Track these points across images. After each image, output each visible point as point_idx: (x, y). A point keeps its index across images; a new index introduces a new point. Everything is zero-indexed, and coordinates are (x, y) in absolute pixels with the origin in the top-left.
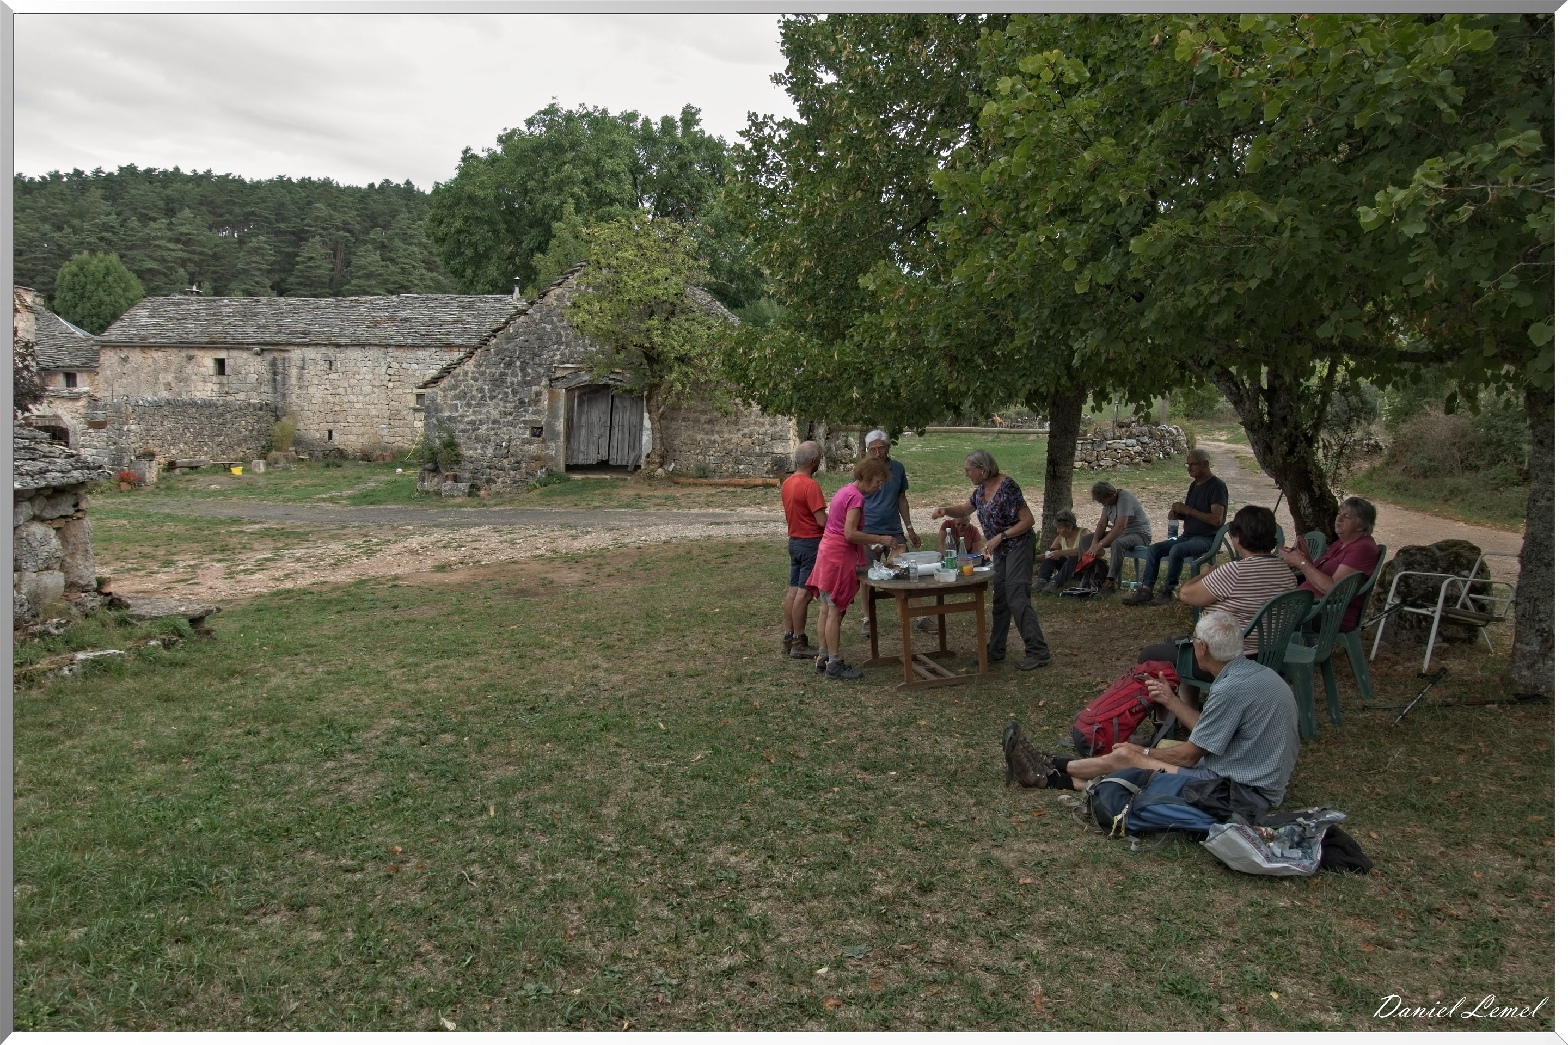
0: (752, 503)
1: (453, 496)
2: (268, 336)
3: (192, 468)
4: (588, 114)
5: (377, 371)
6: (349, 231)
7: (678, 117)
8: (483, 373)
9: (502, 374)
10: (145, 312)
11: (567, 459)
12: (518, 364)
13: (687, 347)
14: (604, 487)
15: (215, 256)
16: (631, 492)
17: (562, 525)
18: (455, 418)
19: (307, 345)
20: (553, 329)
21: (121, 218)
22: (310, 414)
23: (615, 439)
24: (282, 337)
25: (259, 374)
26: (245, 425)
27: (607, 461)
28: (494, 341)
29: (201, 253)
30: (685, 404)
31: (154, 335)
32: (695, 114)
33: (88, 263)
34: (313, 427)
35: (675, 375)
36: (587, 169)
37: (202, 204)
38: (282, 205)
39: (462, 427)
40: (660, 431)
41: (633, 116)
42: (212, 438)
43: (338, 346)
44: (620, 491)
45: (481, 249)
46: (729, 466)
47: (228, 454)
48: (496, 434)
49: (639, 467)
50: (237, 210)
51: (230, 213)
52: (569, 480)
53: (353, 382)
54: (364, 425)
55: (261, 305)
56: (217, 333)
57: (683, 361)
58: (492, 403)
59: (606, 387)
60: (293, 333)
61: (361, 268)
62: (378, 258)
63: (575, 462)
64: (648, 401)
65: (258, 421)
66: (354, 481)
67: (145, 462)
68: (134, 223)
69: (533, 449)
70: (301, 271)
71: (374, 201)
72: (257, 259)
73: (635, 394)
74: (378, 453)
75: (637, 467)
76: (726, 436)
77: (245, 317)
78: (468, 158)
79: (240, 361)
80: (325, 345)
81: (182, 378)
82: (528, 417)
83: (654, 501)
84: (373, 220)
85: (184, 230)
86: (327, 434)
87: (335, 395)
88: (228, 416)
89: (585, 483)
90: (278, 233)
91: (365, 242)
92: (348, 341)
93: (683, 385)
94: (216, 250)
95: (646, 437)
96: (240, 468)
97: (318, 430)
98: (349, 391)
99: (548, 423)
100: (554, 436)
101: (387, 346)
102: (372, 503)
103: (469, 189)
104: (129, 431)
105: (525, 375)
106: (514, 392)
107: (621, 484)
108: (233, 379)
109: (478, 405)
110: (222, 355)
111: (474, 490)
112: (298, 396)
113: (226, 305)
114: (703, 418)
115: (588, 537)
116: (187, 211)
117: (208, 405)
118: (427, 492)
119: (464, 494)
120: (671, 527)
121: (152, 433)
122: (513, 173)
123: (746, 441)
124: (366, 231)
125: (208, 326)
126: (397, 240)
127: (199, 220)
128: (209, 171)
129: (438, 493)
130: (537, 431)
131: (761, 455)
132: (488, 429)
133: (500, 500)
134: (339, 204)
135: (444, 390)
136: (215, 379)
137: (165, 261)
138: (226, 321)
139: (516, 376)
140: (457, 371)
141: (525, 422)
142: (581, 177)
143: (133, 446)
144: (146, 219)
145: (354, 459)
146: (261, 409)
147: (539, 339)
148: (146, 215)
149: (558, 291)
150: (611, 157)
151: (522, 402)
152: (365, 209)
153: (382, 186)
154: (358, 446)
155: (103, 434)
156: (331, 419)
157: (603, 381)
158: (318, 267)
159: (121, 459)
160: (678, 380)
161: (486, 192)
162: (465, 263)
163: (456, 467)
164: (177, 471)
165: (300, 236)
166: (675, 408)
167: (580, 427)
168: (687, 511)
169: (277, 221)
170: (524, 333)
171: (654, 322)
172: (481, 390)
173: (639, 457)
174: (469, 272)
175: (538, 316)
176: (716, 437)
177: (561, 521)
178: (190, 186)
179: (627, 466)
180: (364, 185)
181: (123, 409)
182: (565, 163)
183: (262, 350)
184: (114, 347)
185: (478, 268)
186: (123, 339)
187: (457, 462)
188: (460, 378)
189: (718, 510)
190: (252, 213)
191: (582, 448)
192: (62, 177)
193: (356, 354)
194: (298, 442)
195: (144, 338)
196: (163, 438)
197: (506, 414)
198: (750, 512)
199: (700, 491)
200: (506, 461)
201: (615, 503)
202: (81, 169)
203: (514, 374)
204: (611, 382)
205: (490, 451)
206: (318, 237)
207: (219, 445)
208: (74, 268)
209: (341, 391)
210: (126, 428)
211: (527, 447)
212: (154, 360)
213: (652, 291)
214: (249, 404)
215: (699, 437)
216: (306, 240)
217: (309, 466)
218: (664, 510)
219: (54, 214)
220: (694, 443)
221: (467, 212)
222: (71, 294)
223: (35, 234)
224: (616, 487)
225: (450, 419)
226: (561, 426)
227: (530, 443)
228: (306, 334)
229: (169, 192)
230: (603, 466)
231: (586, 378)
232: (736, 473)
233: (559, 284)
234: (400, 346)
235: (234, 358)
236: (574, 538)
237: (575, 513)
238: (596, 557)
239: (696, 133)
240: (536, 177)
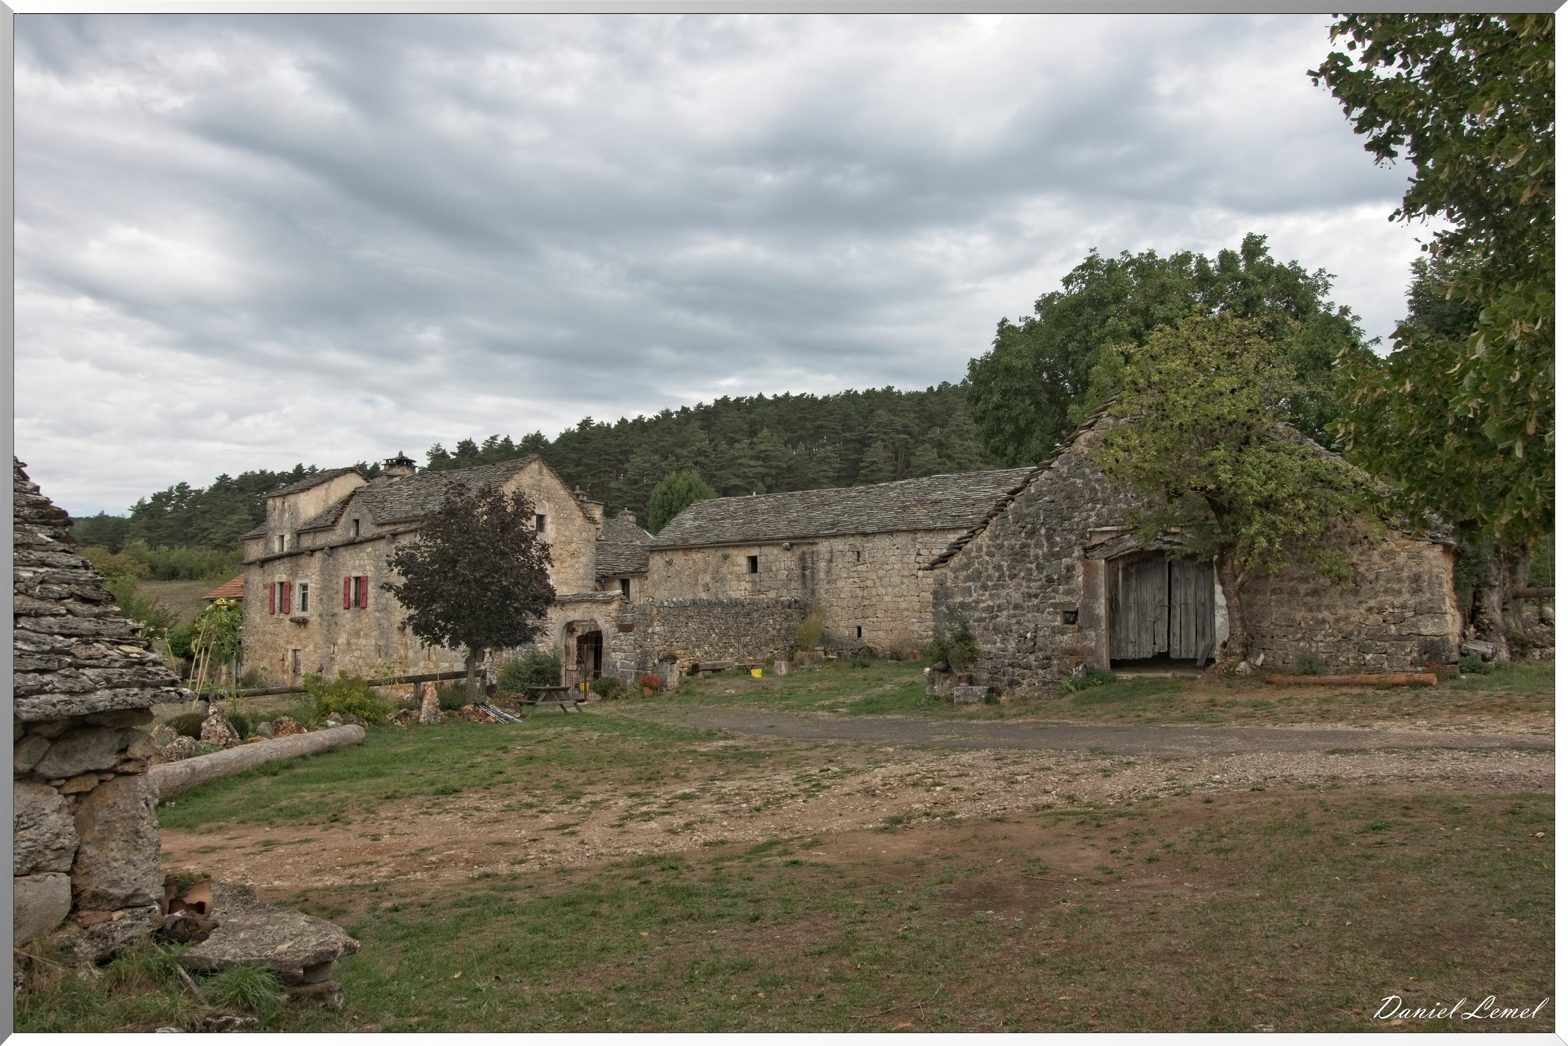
0: (1395, 713)
1: (966, 703)
2: (797, 530)
3: (714, 671)
4: (1132, 262)
5: (905, 560)
6: (910, 434)
7: (1238, 250)
8: (1001, 547)
9: (1023, 546)
10: (689, 516)
11: (1111, 651)
12: (1043, 531)
13: (1272, 485)
14: (1163, 690)
15: (789, 469)
16: (1202, 697)
17: (1093, 751)
18: (968, 605)
19: (834, 536)
20: (1085, 484)
21: (713, 444)
22: (839, 610)
23: (1176, 623)
24: (812, 530)
25: (789, 570)
26: (772, 624)
27: (1168, 653)
28: (1012, 505)
29: (778, 467)
30: (1274, 568)
31: (696, 537)
32: (1259, 243)
33: (675, 482)
34: (842, 624)
35: (1256, 527)
36: (1134, 320)
37: (779, 423)
38: (847, 416)
39: (977, 615)
40: (1240, 610)
41: (1185, 258)
42: (737, 638)
43: (865, 535)
44: (1185, 695)
45: (1022, 423)
46: (1349, 656)
47: (755, 656)
48: (1018, 623)
49: (1213, 661)
50: (808, 425)
51: (803, 428)
52: (1115, 680)
53: (881, 572)
54: (894, 620)
55: (795, 499)
56: (750, 530)
57: (1267, 508)
58: (1012, 583)
59: (1160, 553)
60: (821, 525)
61: (919, 467)
62: (936, 455)
63: (1123, 655)
64: (1220, 567)
65: (786, 619)
66: (873, 683)
67: (666, 665)
68: (723, 446)
69: (1066, 640)
70: (865, 475)
71: (932, 403)
72: (825, 467)
73: (1201, 559)
74: (908, 650)
75: (1210, 661)
76: (1341, 612)
77: (778, 512)
78: (1005, 329)
79: (771, 558)
80: (853, 535)
81: (719, 578)
82: (1059, 599)
83: (1236, 710)
84: (930, 420)
85: (762, 447)
86: (856, 631)
87: (863, 588)
88: (755, 615)
89: (1136, 684)
90: (847, 441)
91: (924, 442)
92: (875, 529)
93: (1270, 541)
94: (791, 462)
95: (1221, 618)
96: (760, 671)
97: (847, 627)
98: (878, 584)
99: (1085, 606)
100: (1093, 622)
101: (915, 531)
102: (872, 712)
103: (1005, 359)
104: (653, 633)
105: (1052, 544)
106: (1040, 568)
107: (1187, 684)
108: (765, 576)
109: (995, 587)
110: (754, 552)
111: (993, 694)
112: (827, 592)
113: (762, 502)
114: (1303, 588)
115: (1129, 772)
116: (766, 430)
117: (735, 603)
118: (937, 698)
119: (980, 700)
120: (1264, 758)
121: (677, 635)
122: (1052, 337)
123: (1374, 618)
124: (925, 432)
125: (743, 524)
126: (953, 437)
127: (775, 438)
128: (787, 394)
129: (949, 699)
130: (1071, 617)
131: (1400, 638)
132: (1009, 617)
133: (1023, 708)
134: (899, 408)
135: (955, 571)
136: (748, 578)
137: (747, 477)
138: (760, 518)
139: (1041, 547)
140: (969, 545)
141: (1054, 606)
142: (1128, 329)
143: (657, 649)
144: (732, 441)
145: (884, 657)
146: (789, 607)
147: (1069, 497)
148: (733, 438)
149: (1090, 434)
150: (1162, 303)
151: (1050, 580)
152: (923, 410)
153: (940, 388)
154: (886, 643)
155: (631, 637)
156: (860, 615)
157: (1154, 545)
158: (880, 470)
159: (645, 662)
160: (1262, 533)
161: (1024, 361)
162: (1006, 440)
163: (971, 666)
164: (700, 675)
165: (864, 443)
166: (1260, 575)
167: (1128, 609)
168: (1288, 727)
169: (844, 431)
170: (1049, 492)
171: (1220, 453)
172: (998, 568)
173: (1212, 647)
174: (1011, 450)
175: (1065, 469)
176: (1325, 614)
177: (1092, 743)
178: (770, 408)
179: (1195, 660)
180: (923, 390)
181: (648, 611)
182: (1108, 317)
183: (792, 545)
184: (661, 551)
185: (1020, 444)
186: (669, 543)
187: (973, 660)
188: (973, 554)
189: (1341, 726)
190: (822, 426)
191: (1132, 638)
192: (672, 414)
193: (883, 542)
194: (825, 639)
195: (685, 540)
196: (688, 639)
197: (1030, 596)
198: (1398, 729)
199: (1306, 693)
200: (1032, 657)
201: (1177, 714)
202: (686, 406)
203: (1038, 545)
204: (1167, 547)
205: (1012, 645)
206: (879, 442)
207: (745, 646)
208: (664, 488)
209: (869, 583)
210: (650, 631)
211: (1058, 638)
212: (695, 562)
213: (1214, 409)
214: (777, 602)
215: (1298, 616)
216: (869, 446)
217: (836, 667)
218: (1252, 726)
219: (663, 446)
220: (1292, 624)
221: (1005, 385)
222: (661, 511)
223: (648, 465)
224: (1180, 689)
225: (963, 605)
226: (1101, 608)
227: (1063, 633)
228: (834, 525)
229: (752, 416)
230: (1162, 660)
231: (1131, 543)
232: (1362, 666)
233: (1090, 426)
234: (929, 530)
235: (767, 555)
236: (1106, 773)
237: (1117, 730)
238: (1132, 816)
239: (1262, 264)
240: (1078, 337)
